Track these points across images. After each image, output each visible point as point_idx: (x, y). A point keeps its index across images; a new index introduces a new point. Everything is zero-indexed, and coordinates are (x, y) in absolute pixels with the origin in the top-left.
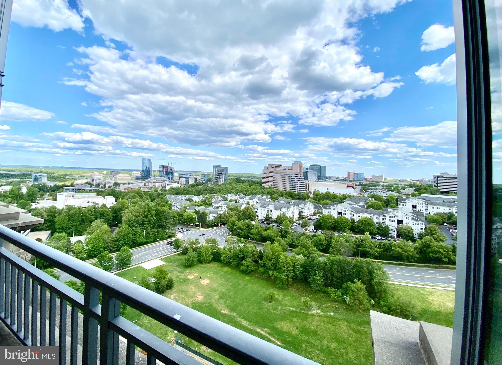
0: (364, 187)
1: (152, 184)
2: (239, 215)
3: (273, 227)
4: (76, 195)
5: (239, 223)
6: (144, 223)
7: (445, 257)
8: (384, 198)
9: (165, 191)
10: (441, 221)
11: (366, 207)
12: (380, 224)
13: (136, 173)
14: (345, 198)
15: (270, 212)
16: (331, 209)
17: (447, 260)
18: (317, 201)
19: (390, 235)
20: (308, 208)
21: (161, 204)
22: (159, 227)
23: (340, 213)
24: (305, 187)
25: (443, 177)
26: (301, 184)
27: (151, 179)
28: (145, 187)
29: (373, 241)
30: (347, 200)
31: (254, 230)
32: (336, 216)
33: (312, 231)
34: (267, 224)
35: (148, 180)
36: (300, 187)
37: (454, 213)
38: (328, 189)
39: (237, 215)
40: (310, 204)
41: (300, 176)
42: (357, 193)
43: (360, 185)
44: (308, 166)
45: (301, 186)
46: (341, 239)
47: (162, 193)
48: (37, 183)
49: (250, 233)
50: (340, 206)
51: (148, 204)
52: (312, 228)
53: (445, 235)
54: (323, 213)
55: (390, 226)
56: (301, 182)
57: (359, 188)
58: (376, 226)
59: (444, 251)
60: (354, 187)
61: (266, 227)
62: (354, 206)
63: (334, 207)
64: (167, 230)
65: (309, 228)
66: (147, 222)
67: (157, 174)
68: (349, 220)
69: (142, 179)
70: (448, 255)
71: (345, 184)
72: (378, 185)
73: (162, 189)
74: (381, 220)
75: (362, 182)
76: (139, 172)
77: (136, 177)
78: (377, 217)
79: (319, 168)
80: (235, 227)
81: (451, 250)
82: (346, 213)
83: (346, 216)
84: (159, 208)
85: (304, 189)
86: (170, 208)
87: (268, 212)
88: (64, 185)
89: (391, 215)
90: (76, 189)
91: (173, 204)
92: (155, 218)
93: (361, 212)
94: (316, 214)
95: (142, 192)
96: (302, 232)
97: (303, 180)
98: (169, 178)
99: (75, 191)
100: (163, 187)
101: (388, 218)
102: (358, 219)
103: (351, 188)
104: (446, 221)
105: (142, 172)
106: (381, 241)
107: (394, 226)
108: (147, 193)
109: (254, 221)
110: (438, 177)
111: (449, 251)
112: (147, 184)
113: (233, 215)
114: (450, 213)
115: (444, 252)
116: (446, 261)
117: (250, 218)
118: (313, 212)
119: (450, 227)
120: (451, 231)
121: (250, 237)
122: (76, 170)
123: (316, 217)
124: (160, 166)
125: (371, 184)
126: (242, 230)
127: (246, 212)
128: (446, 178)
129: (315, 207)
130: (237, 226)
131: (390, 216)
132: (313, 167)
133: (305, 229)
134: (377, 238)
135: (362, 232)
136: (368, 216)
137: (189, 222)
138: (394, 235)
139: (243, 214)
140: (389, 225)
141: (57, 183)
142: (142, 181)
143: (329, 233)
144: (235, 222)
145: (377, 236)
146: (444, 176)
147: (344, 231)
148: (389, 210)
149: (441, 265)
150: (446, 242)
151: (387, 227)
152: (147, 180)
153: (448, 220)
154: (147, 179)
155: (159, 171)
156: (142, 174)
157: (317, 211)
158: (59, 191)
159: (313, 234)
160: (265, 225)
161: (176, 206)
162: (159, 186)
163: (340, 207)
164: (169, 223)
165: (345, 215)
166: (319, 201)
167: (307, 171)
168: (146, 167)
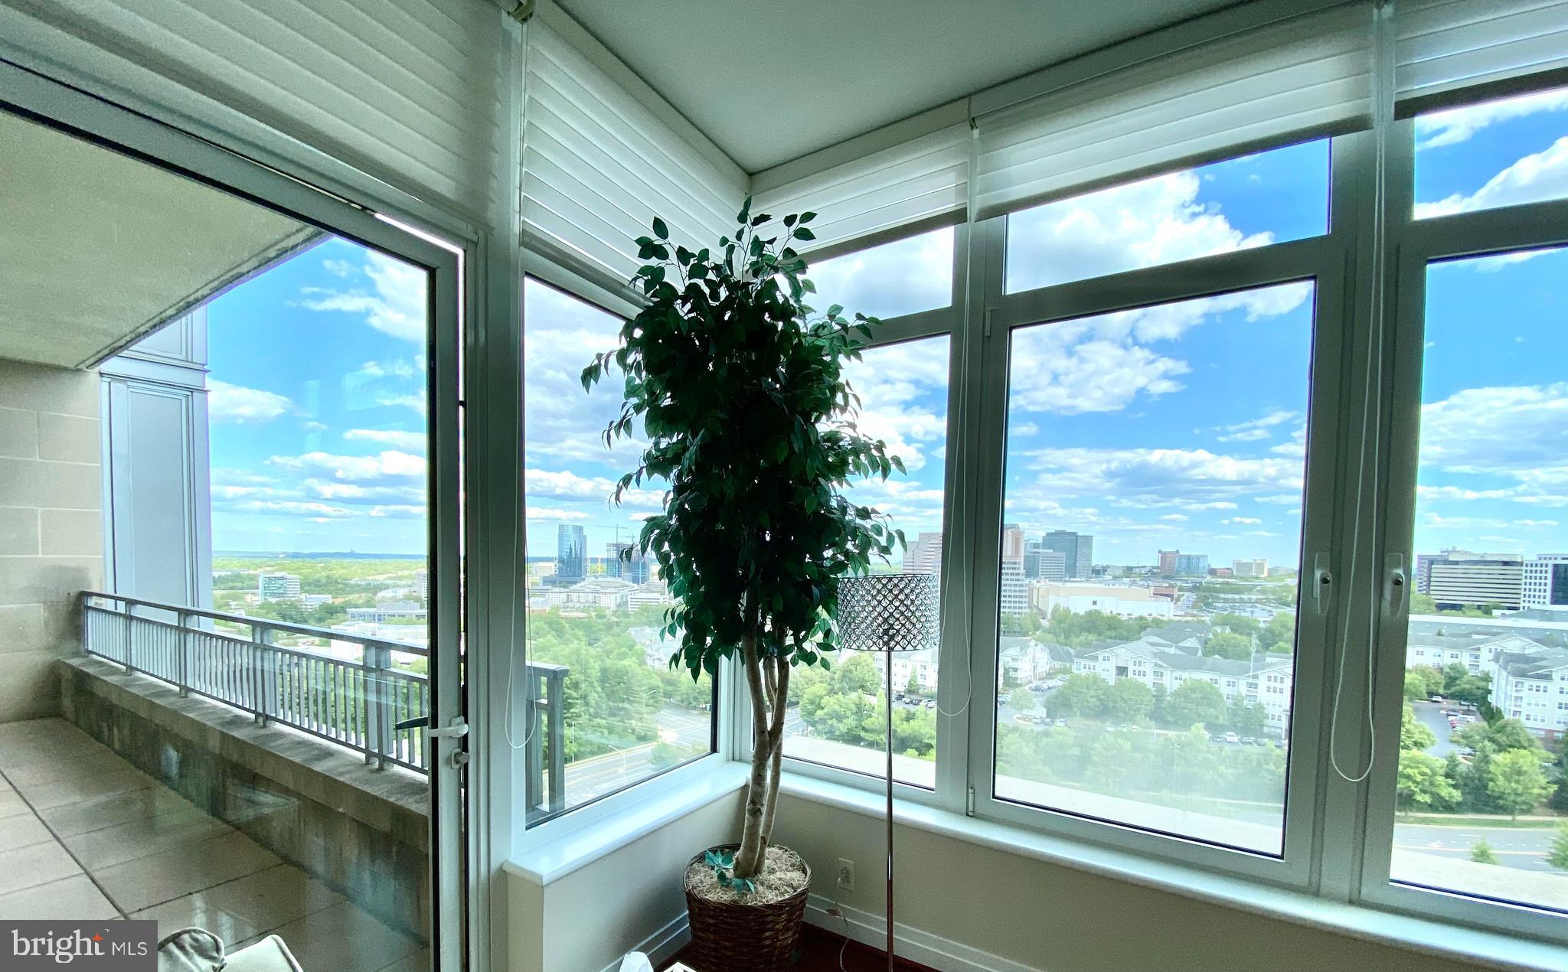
0: (1205, 596)
1: (590, 597)
2: (833, 679)
3: (928, 712)
4: (382, 631)
5: (831, 703)
6: (570, 703)
7: (1424, 792)
8: (1262, 625)
9: (626, 615)
10: (1423, 689)
11: (1200, 653)
12: (1237, 701)
13: (543, 567)
14: (1143, 628)
15: (920, 671)
16: (1096, 658)
17: (1426, 798)
18: (1062, 638)
19: (1266, 730)
20: (1030, 656)
21: (616, 651)
22: (613, 715)
23: (1122, 671)
24: (1027, 599)
25: (1446, 562)
26: (1015, 591)
27: (586, 582)
28: (571, 604)
29: (1214, 747)
30: (1149, 634)
31: (873, 719)
32: (1111, 678)
33: (1038, 721)
34: (911, 702)
35: (578, 585)
36: (1012, 599)
37: (1467, 667)
38: (1095, 603)
39: (828, 679)
40: (1036, 645)
41: (1012, 566)
42: (1182, 613)
43: (1195, 588)
44: (1039, 535)
45: (1015, 596)
46: (1120, 741)
47: (617, 622)
48: (273, 600)
49: (864, 729)
50: (1123, 650)
51: (578, 652)
52: (1041, 712)
53: (1428, 729)
54: (1074, 670)
55: (1268, 704)
56: (1015, 585)
57: (1189, 597)
58: (1228, 705)
59: (1423, 774)
60: (1175, 596)
61: (908, 711)
62: (1166, 650)
63: (1106, 655)
64: (633, 722)
65: (1031, 713)
66: (577, 699)
67: (601, 567)
68: (1149, 690)
69: (560, 582)
70: (1432, 784)
71: (1148, 587)
72: (1249, 590)
73: (616, 611)
74: (1242, 687)
75: (1199, 580)
76: (551, 565)
77: (544, 578)
78: (1232, 680)
79: (1071, 540)
80: (820, 713)
81: (1442, 771)
82: (1142, 669)
83: (1140, 679)
84: (608, 662)
85: (1023, 605)
86: (642, 663)
87: (914, 671)
88: (348, 604)
89: (1272, 675)
90: (380, 615)
91: (649, 651)
92: (599, 689)
93: (1185, 667)
94: (1056, 673)
95: (563, 621)
96: (1011, 725)
97: (1020, 577)
98: (635, 580)
99: (379, 620)
100: (619, 606)
101: (1263, 682)
102: (1177, 684)
103: (1165, 598)
104: (1441, 691)
105: (561, 565)
106: (1241, 747)
107: (1280, 706)
108: (575, 623)
109: (875, 695)
110: (1432, 563)
111: (1434, 774)
112: (574, 597)
113: (817, 679)
114: (1452, 667)
115: (1419, 778)
116: (1426, 802)
117: (862, 687)
118: (1047, 668)
119: (1452, 707)
120: (1450, 718)
121: (863, 740)
122: (377, 561)
123: (1056, 682)
124: (609, 545)
125: (1226, 587)
126: (840, 718)
127: (851, 671)
128: (1457, 563)
129: (1055, 655)
130: (826, 710)
131: (1269, 677)
132: (1055, 539)
133: (1019, 716)
134: (1229, 739)
135: (1183, 723)
136: (1205, 677)
137: (695, 699)
138: (1279, 731)
139: (844, 676)
140: (1264, 702)
141: (328, 599)
142: (562, 590)
143: (1087, 725)
144: (821, 698)
145: (1229, 733)
146: (1452, 558)
147: (1132, 720)
148: (1269, 660)
149: (1410, 814)
150: (1430, 749)
151: (1260, 708)
152: (574, 587)
153: (1447, 686)
154: (575, 583)
155: (608, 560)
156: (560, 569)
157: (1058, 665)
158: (335, 621)
159: (1042, 728)
160: (907, 706)
161: (656, 657)
162: (609, 602)
163: (1123, 654)
164: (639, 702)
165: (1137, 677)
166: (1066, 637)
167: (1035, 553)
168: (571, 549)
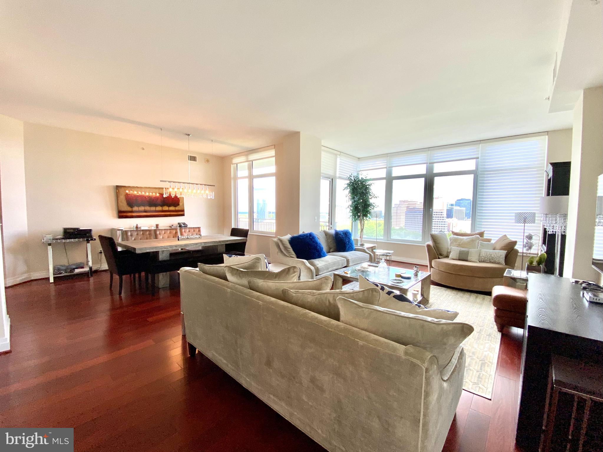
24: (447, 227)
44: (454, 201)
79: (468, 203)
97: (444, 218)
132: (461, 202)
167: (451, 208)
168: (261, 208)
